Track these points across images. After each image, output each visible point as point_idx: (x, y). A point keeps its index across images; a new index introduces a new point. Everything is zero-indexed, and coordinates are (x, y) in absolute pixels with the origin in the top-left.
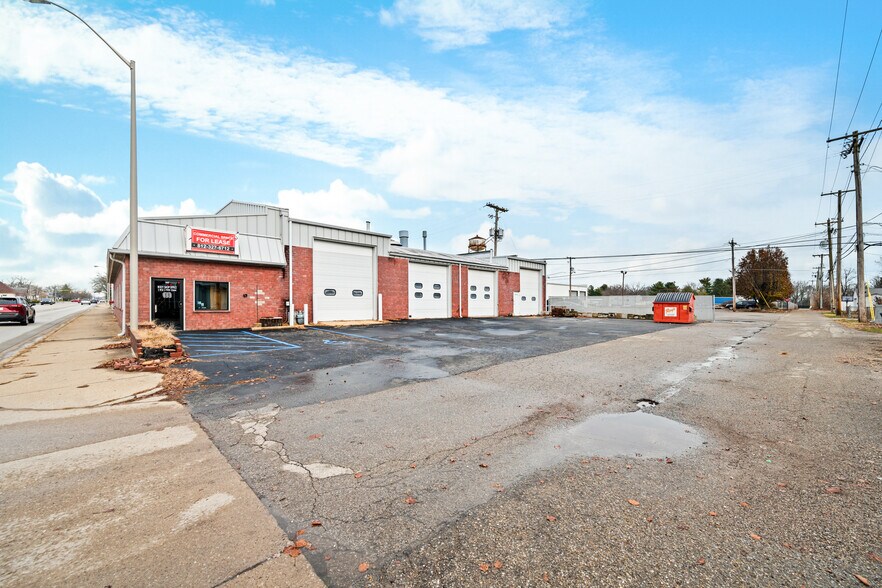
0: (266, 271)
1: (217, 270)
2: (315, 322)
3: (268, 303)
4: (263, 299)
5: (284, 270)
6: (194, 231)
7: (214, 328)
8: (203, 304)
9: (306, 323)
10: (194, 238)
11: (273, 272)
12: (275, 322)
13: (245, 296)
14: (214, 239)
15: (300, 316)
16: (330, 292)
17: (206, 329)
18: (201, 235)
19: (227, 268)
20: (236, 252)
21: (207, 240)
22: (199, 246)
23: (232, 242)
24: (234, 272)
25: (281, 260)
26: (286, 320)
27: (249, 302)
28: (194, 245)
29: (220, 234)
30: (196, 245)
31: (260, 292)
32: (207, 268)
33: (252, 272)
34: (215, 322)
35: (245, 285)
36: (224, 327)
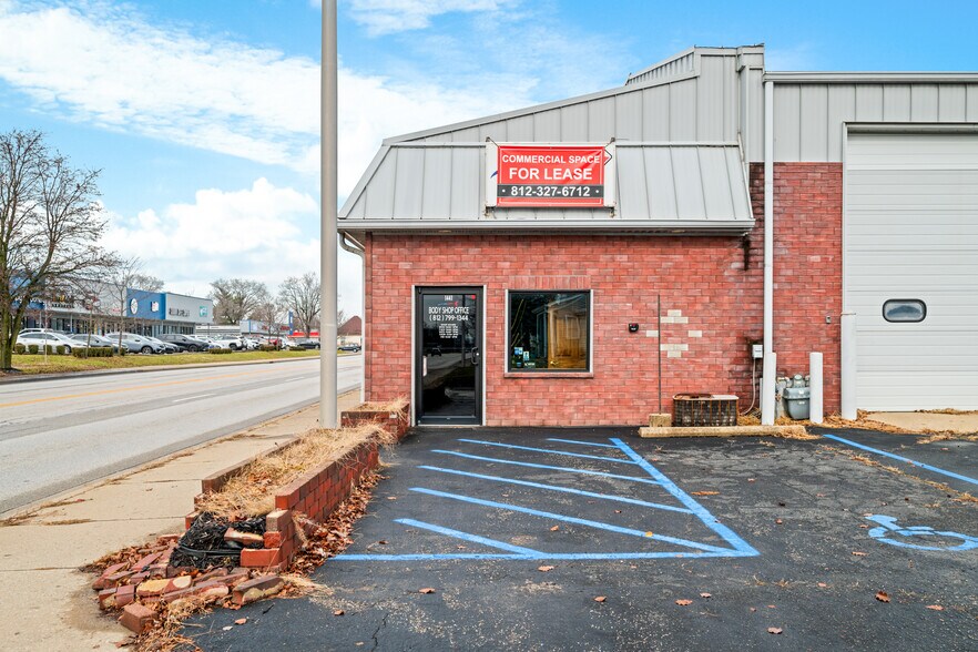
0: (694, 251)
1: (561, 254)
2: (849, 415)
3: (699, 351)
4: (685, 339)
5: (746, 244)
6: (503, 150)
7: (553, 422)
8: (526, 355)
9: (817, 418)
10: (503, 169)
11: (713, 252)
12: (716, 411)
13: (634, 329)
14: (551, 167)
15: (797, 392)
16: (905, 310)
17: (533, 423)
18: (520, 159)
19: (586, 250)
20: (608, 201)
21: (534, 173)
22: (514, 191)
23: (598, 172)
24: (603, 258)
25: (737, 212)
26: (749, 404)
27: (643, 347)
28: (503, 191)
29: (566, 152)
30: (508, 189)
31: (674, 317)
32: (536, 253)
33: (651, 256)
34: (556, 406)
35: (633, 296)
36: (577, 420)
